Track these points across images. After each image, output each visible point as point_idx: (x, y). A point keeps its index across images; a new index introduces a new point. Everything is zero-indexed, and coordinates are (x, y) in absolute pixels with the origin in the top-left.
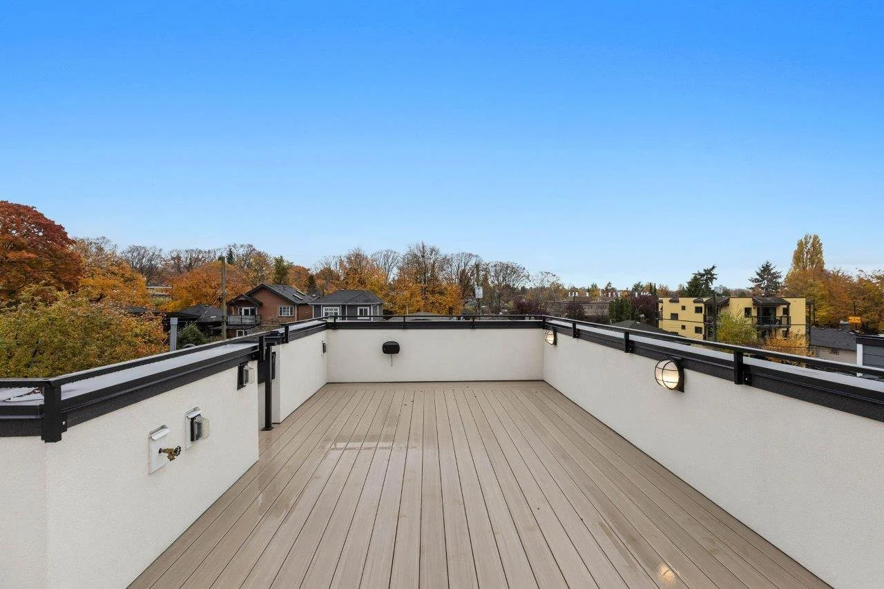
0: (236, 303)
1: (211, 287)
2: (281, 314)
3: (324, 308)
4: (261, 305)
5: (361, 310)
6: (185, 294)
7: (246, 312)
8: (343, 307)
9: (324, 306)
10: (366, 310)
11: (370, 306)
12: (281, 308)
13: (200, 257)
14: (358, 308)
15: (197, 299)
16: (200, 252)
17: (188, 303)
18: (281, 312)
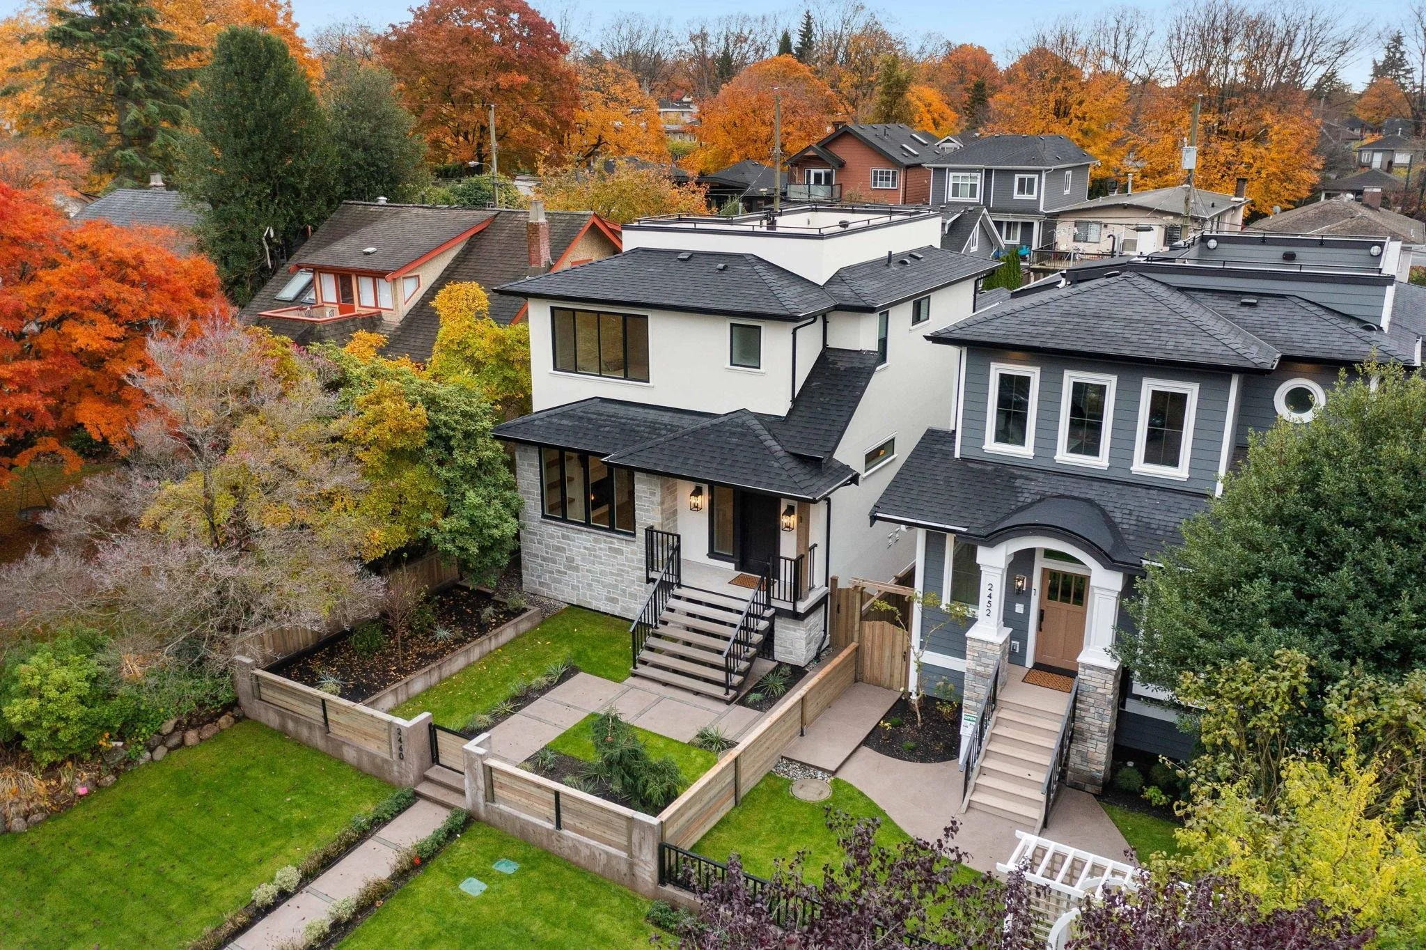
0: (801, 162)
1: (764, 123)
2: (875, 184)
3: (952, 174)
4: (842, 165)
5: (1022, 181)
6: (722, 138)
7: (818, 176)
8: (988, 172)
9: (952, 170)
10: (1031, 180)
11: (1039, 172)
12: (876, 173)
13: (746, 32)
14: (1017, 177)
15: (740, 146)
16: (746, 19)
17: (726, 155)
18: (875, 179)
